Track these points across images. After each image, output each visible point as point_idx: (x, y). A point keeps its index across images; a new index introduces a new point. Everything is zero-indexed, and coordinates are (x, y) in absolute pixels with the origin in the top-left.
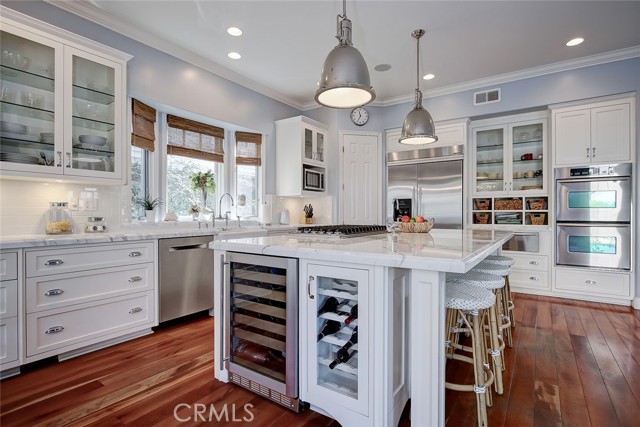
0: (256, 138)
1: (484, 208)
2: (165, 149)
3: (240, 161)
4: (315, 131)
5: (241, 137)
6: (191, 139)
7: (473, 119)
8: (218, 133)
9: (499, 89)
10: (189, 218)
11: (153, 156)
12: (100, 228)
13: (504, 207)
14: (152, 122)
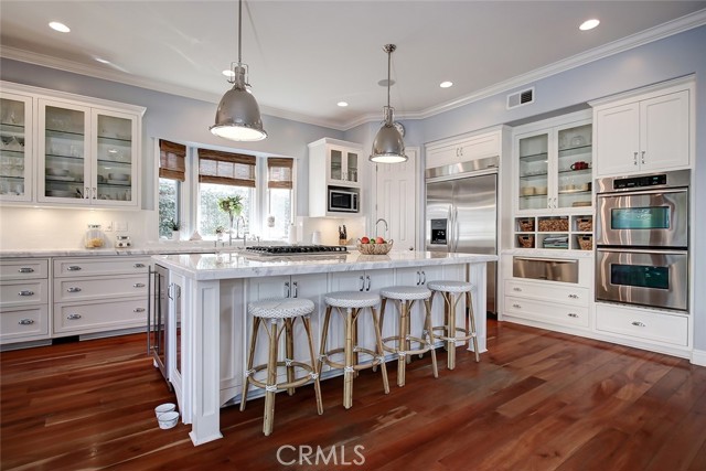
0: (287, 162)
1: (527, 229)
2: (196, 178)
3: (272, 185)
4: (345, 150)
5: (273, 162)
6: (224, 169)
7: (512, 124)
8: (249, 160)
9: (533, 88)
10: (215, 238)
11: (185, 185)
12: (124, 245)
13: (550, 228)
14: (183, 156)
